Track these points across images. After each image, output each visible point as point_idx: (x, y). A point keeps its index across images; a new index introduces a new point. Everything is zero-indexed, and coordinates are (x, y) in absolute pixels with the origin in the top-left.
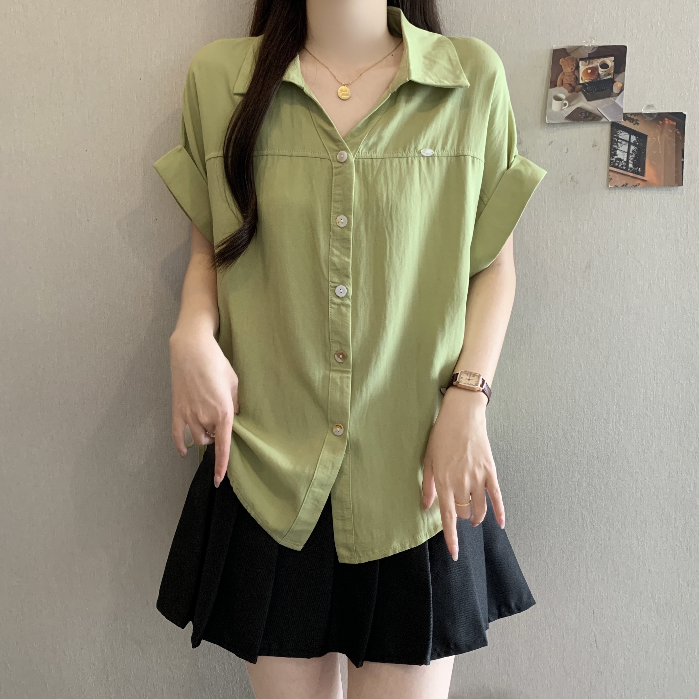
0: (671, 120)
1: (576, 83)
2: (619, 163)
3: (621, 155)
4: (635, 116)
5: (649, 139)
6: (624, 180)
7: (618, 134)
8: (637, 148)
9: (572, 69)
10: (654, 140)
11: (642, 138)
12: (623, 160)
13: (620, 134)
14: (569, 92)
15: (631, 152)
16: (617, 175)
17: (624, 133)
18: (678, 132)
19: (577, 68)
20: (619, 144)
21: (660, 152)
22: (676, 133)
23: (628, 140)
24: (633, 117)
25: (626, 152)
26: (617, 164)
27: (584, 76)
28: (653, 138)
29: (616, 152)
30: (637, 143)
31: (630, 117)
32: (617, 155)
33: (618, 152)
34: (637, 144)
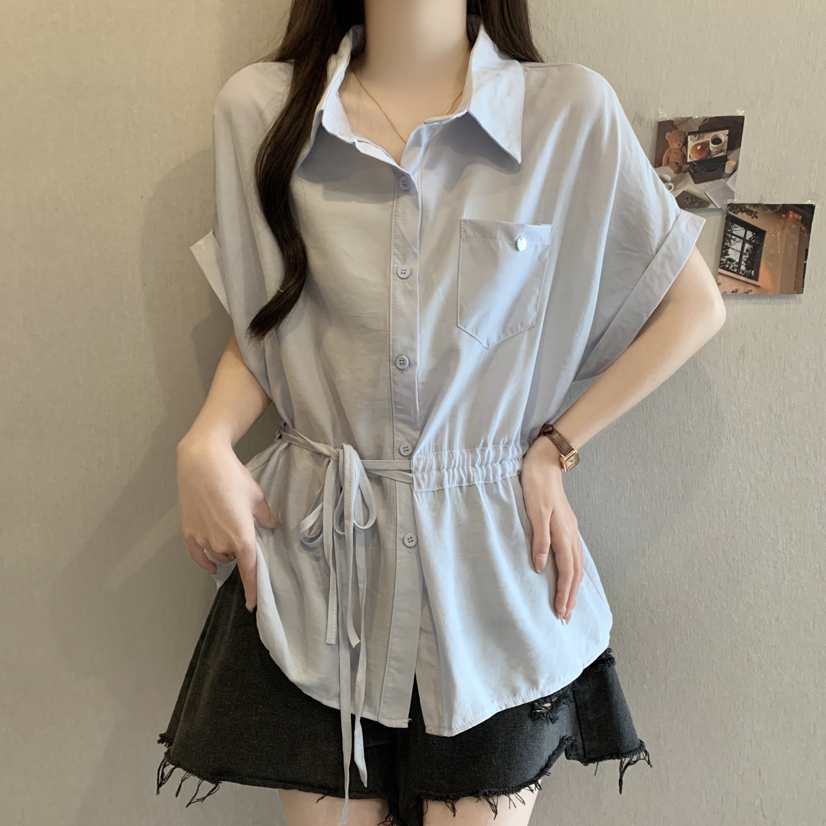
0: (797, 213)
1: (683, 162)
2: (730, 264)
3: (734, 255)
4: (754, 207)
5: (767, 236)
6: (735, 285)
8: (752, 247)
9: (679, 145)
10: (773, 237)
11: (759, 234)
12: (735, 261)
13: (735, 229)
14: (675, 173)
15: (745, 251)
16: (726, 279)
17: (740, 228)
18: (803, 228)
19: (686, 143)
20: (732, 241)
21: (779, 252)
22: (801, 229)
23: (742, 236)
24: (752, 208)
25: (739, 251)
26: (727, 266)
27: (693, 154)
28: (773, 235)
29: (727, 252)
30: (752, 240)
31: (748, 209)
32: (728, 255)
33: (730, 251)
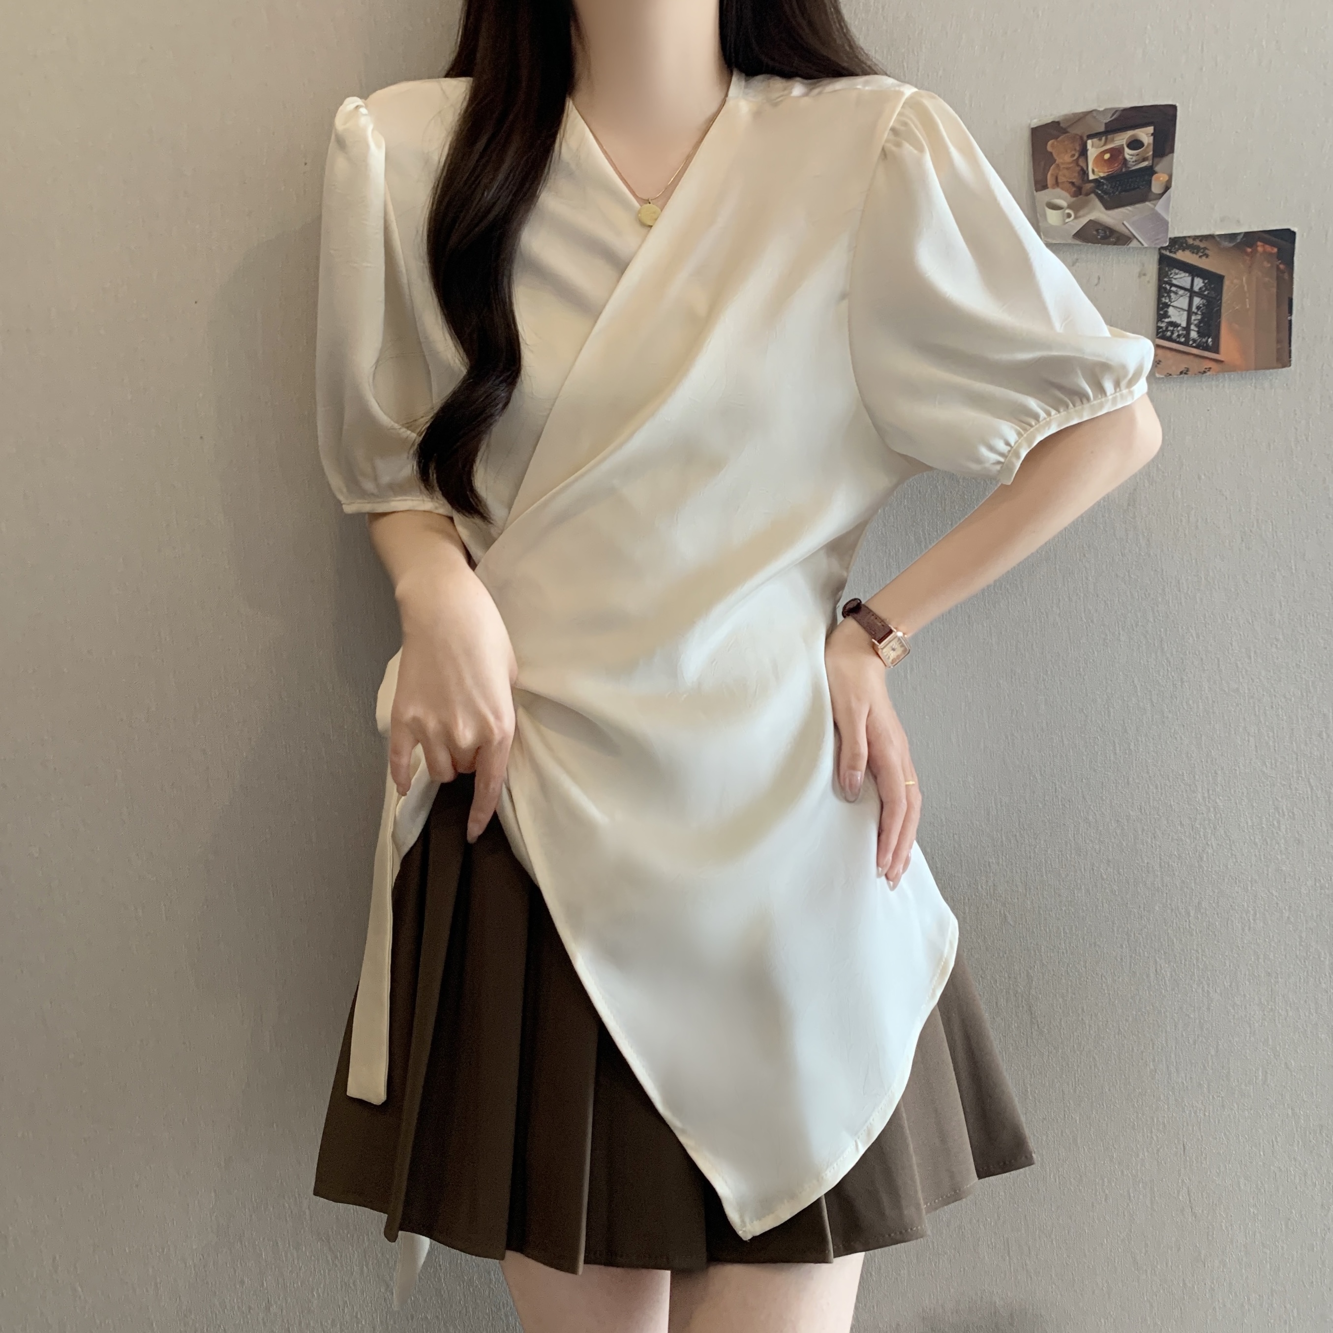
0: (1269, 245)
1: (1083, 180)
2: (1173, 330)
3: (1177, 316)
4: (1201, 241)
5: (1226, 283)
6: (1184, 362)
7: (1171, 276)
8: (1205, 301)
9: (1074, 155)
10: (1236, 284)
11: (1215, 281)
12: (1180, 325)
13: (1175, 277)
14: (1072, 196)
15: (1194, 309)
16: (1169, 354)
17: (1183, 274)
18: (1282, 266)
19: (1084, 152)
20: (1172, 295)
21: (1248, 306)
22: (1278, 268)
23: (1188, 286)
24: (1197, 243)
25: (1185, 310)
26: (1169, 334)
27: (1097, 166)
28: (1235, 281)
29: (1166, 312)
30: (1205, 291)
31: (1193, 244)
32: (1169, 317)
33: (1171, 311)
34: (1206, 293)
